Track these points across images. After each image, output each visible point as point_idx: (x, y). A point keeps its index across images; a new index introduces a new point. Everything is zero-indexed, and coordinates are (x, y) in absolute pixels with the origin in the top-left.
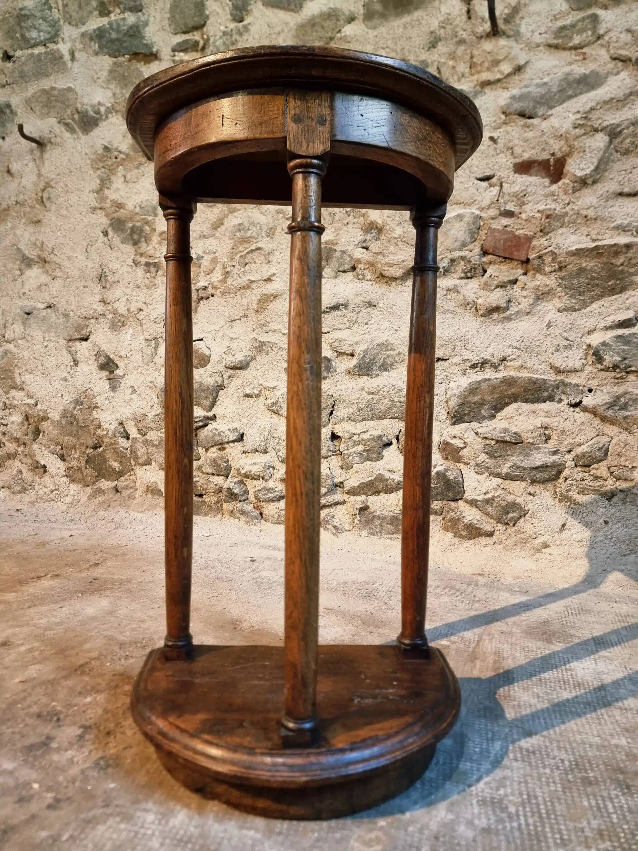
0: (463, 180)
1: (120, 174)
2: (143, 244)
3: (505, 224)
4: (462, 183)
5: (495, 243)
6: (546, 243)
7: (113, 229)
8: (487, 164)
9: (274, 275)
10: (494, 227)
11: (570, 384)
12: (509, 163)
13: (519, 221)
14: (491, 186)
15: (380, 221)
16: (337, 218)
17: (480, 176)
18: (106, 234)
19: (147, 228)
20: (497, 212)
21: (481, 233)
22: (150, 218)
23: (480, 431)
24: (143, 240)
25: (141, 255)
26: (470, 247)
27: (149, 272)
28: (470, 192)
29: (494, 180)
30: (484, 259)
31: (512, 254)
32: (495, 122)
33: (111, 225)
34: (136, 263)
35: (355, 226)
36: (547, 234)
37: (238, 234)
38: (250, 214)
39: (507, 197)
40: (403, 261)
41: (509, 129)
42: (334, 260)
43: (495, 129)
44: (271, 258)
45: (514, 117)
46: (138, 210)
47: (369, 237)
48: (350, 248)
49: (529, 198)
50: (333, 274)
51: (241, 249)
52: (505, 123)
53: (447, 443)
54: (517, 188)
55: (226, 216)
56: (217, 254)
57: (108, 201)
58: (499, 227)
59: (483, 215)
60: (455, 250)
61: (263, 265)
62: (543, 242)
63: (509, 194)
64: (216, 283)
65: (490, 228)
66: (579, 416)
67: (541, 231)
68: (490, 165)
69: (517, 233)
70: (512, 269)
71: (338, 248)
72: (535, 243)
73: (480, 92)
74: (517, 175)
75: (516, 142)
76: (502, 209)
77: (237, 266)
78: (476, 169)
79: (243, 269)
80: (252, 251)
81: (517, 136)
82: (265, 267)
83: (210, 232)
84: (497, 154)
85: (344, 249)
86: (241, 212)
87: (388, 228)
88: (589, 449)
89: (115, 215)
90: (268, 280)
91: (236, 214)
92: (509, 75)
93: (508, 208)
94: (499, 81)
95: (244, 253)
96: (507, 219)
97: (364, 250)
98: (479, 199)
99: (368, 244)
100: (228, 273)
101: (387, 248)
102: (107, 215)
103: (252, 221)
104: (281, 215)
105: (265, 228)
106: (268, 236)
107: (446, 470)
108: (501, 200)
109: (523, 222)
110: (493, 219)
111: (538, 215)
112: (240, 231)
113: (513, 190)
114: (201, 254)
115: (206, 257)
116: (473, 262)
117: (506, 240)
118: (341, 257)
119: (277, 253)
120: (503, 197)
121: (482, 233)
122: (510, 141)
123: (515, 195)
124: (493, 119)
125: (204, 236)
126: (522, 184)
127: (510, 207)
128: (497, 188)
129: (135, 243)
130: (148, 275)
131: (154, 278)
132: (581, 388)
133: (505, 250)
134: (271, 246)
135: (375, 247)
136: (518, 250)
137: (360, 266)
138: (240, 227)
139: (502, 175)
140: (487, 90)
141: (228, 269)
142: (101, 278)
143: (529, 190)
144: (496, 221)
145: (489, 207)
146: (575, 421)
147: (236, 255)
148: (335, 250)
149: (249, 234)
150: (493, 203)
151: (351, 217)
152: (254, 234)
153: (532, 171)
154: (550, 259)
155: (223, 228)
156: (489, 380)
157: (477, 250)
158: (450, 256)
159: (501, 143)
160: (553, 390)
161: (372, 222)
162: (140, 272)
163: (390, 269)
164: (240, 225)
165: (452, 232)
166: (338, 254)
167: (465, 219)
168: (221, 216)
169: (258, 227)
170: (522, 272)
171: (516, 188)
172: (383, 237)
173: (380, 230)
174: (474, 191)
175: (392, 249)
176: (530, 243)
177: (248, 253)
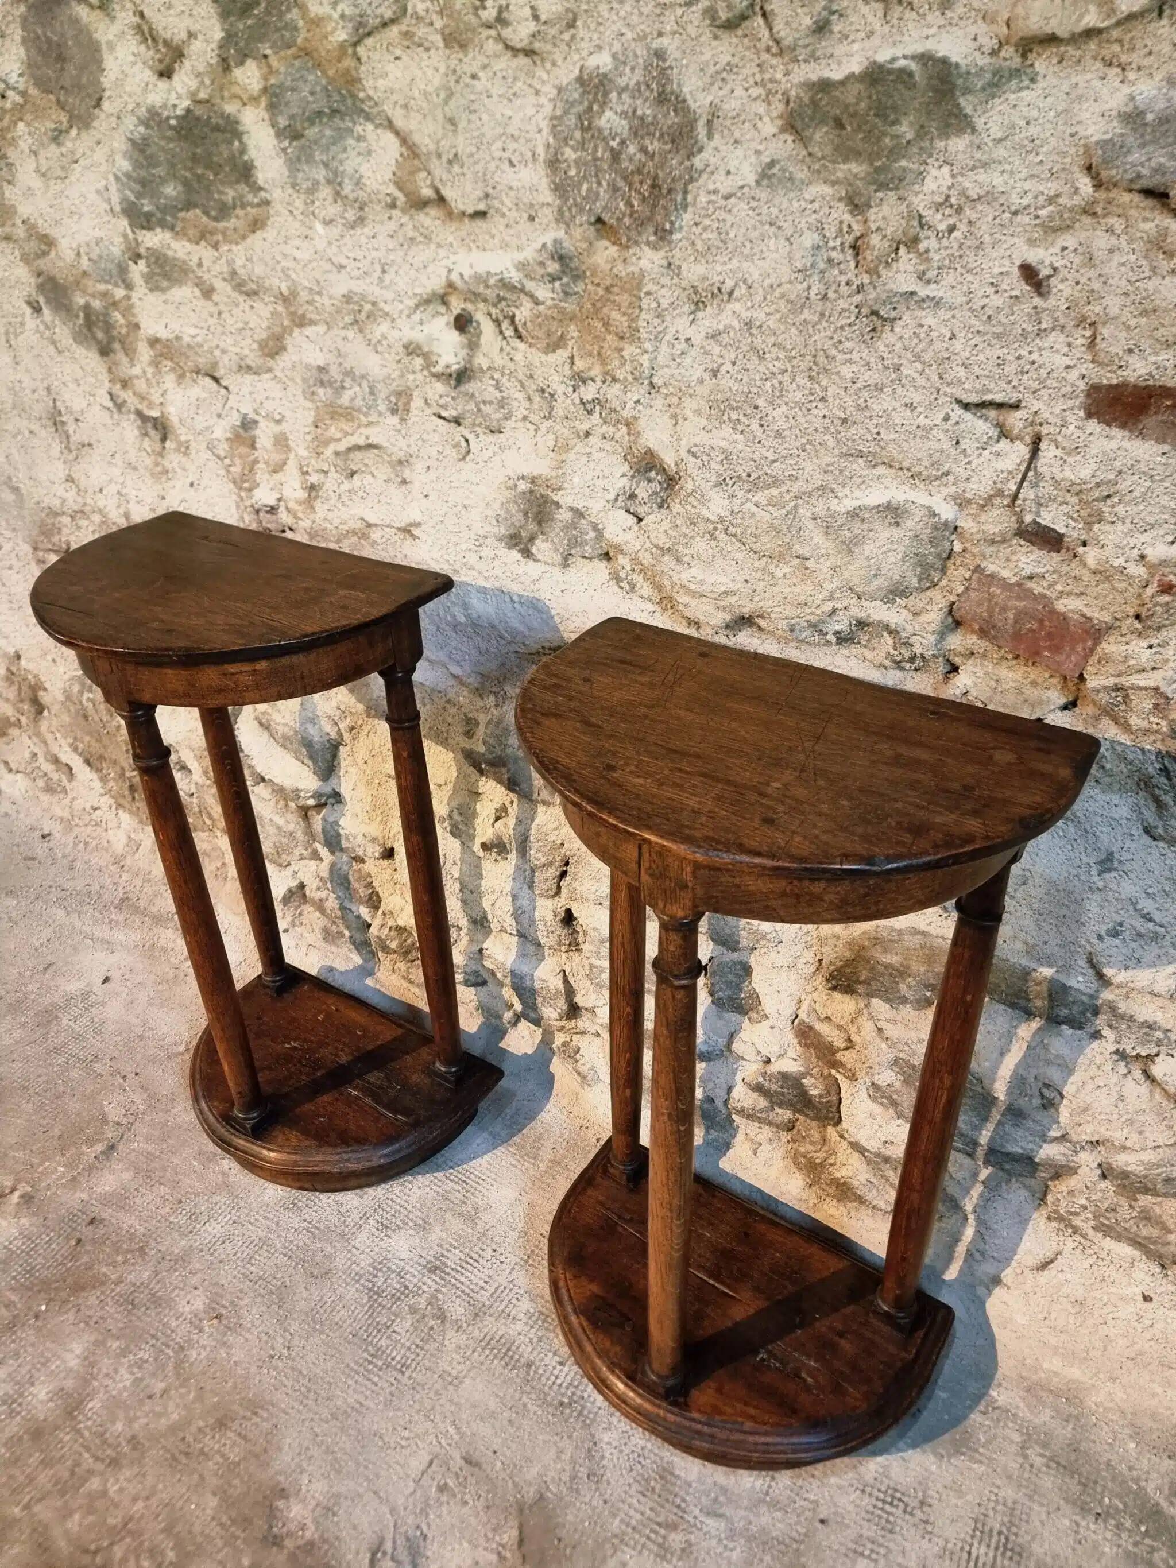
0: (916, 397)
1: (24, 145)
2: (120, 356)
3: (1028, 571)
4: (910, 406)
5: (991, 612)
6: (1145, 657)
7: (48, 301)
8: (1001, 363)
9: (418, 525)
10: (991, 568)
11: (1131, 1019)
12: (1073, 375)
13: (1075, 568)
14: (1004, 433)
15: (669, 459)
16: (559, 411)
17: (973, 398)
18: (37, 310)
19: (117, 316)
20: (1010, 523)
21: (951, 571)
22: (120, 293)
23: (890, 1030)
24: (117, 346)
25: (125, 384)
26: (917, 601)
27: (146, 434)
28: (933, 445)
29: (1015, 420)
30: (956, 641)
31: (1037, 653)
32: (1051, 200)
33: (40, 288)
34: (119, 406)
35: (608, 446)
36: (1159, 629)
37: (321, 391)
38: (340, 344)
39: (1046, 489)
40: (726, 593)
41: (1101, 241)
42: (558, 527)
43: (1052, 229)
44: (407, 474)
45: (1127, 197)
46: (85, 263)
47: (643, 491)
48: (595, 506)
49: (1120, 510)
50: (558, 558)
51: (333, 432)
52: (1088, 211)
53: (811, 1028)
54: (1085, 473)
55: (286, 331)
56: (284, 427)
57: (19, 222)
58: (1005, 573)
59: (967, 524)
60: (872, 599)
61: (392, 487)
62: (1139, 650)
63: (1056, 482)
64: (292, 505)
65: (978, 569)
66: (1136, 1089)
67: (1138, 617)
68: (1010, 369)
69: (1061, 606)
70: (1034, 684)
71: (565, 499)
72: (1110, 646)
73: (1015, 73)
74: (1093, 425)
75: (1113, 304)
76: (1028, 519)
77: (333, 474)
78: (962, 373)
79: (346, 486)
80: (359, 448)
81: (1120, 283)
82: (396, 493)
83: (260, 361)
84: (1040, 333)
85: (580, 505)
86: (321, 329)
87: (689, 486)
88: (1139, 1169)
89: (42, 263)
90: (407, 531)
91: (309, 331)
92: (1131, 17)
93: (1046, 519)
94: (1090, 33)
95: (342, 447)
96: (1037, 554)
97: (632, 520)
98: (959, 471)
99: (641, 510)
100: (312, 488)
101: (688, 540)
102: (25, 258)
103: (347, 365)
104: (419, 361)
105: (382, 392)
106: (394, 411)
107: (804, 1075)
108: (1027, 492)
109: (1087, 576)
110: (993, 542)
111: (1137, 571)
112: (322, 383)
113: (1068, 474)
114: (252, 416)
115: (263, 423)
116: (918, 650)
117: (1021, 616)
118: (574, 525)
119: (419, 466)
120: (1036, 485)
121: (957, 576)
122: (1092, 296)
123: (1076, 490)
124: (1051, 188)
125: (249, 368)
126: (1107, 459)
127: (1052, 518)
128: (1021, 450)
129: (105, 351)
130: (147, 442)
131: (161, 455)
132: (1159, 1034)
133: (1017, 636)
134: (402, 443)
135: (657, 523)
136: (1056, 649)
137: (623, 560)
138: (321, 376)
139: (1045, 415)
140: (1042, 63)
141: (314, 478)
142: (56, 420)
143: (1123, 486)
144: (1004, 551)
145: (987, 503)
146: (1121, 1098)
147: (327, 443)
148: (557, 505)
149: (345, 399)
150: (1000, 493)
151: (596, 418)
152: (359, 403)
153: (1150, 421)
154: (1148, 705)
155: (284, 360)
156: (924, 933)
157: (934, 617)
158: (856, 612)
159: (1062, 290)
160: (1083, 1013)
161: (650, 452)
162: (130, 428)
163: (694, 603)
164: (321, 369)
165: (868, 549)
166: (564, 515)
167: (909, 523)
168: (278, 329)
169: (365, 384)
170: (1062, 701)
171: (1082, 471)
172: (676, 508)
173: (671, 482)
174: (947, 445)
175: (700, 545)
176: (1096, 644)
177: (350, 450)
